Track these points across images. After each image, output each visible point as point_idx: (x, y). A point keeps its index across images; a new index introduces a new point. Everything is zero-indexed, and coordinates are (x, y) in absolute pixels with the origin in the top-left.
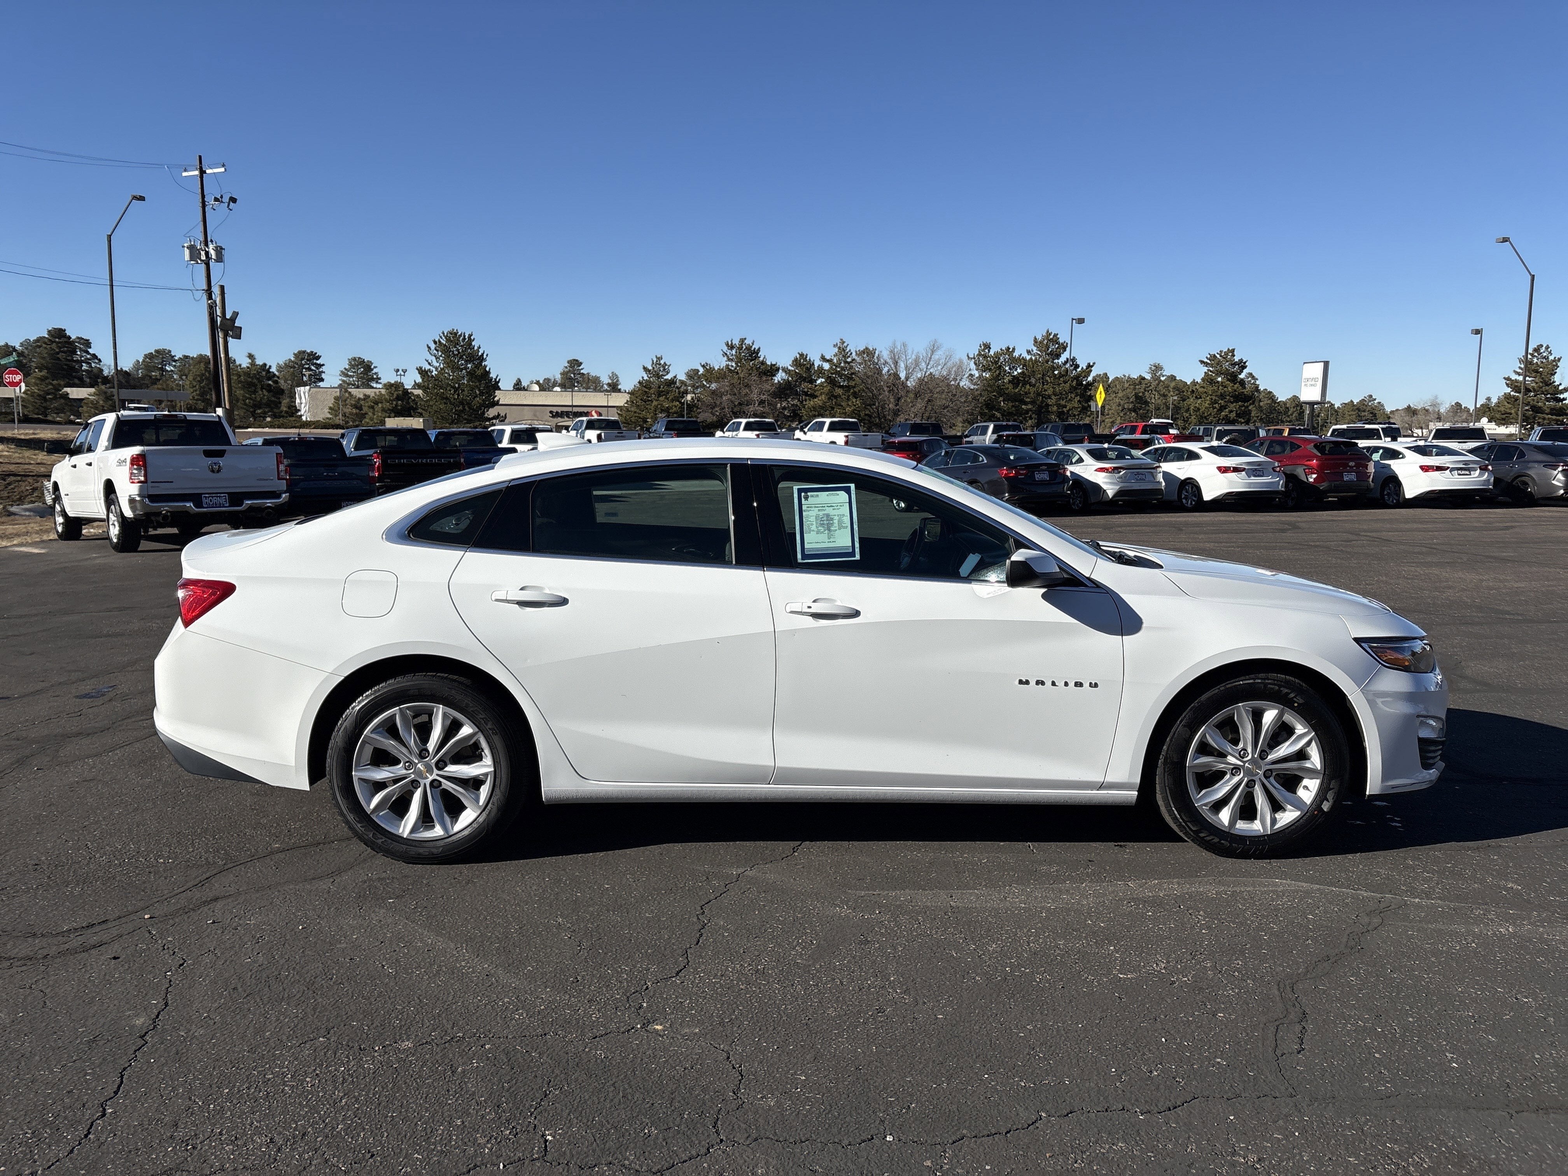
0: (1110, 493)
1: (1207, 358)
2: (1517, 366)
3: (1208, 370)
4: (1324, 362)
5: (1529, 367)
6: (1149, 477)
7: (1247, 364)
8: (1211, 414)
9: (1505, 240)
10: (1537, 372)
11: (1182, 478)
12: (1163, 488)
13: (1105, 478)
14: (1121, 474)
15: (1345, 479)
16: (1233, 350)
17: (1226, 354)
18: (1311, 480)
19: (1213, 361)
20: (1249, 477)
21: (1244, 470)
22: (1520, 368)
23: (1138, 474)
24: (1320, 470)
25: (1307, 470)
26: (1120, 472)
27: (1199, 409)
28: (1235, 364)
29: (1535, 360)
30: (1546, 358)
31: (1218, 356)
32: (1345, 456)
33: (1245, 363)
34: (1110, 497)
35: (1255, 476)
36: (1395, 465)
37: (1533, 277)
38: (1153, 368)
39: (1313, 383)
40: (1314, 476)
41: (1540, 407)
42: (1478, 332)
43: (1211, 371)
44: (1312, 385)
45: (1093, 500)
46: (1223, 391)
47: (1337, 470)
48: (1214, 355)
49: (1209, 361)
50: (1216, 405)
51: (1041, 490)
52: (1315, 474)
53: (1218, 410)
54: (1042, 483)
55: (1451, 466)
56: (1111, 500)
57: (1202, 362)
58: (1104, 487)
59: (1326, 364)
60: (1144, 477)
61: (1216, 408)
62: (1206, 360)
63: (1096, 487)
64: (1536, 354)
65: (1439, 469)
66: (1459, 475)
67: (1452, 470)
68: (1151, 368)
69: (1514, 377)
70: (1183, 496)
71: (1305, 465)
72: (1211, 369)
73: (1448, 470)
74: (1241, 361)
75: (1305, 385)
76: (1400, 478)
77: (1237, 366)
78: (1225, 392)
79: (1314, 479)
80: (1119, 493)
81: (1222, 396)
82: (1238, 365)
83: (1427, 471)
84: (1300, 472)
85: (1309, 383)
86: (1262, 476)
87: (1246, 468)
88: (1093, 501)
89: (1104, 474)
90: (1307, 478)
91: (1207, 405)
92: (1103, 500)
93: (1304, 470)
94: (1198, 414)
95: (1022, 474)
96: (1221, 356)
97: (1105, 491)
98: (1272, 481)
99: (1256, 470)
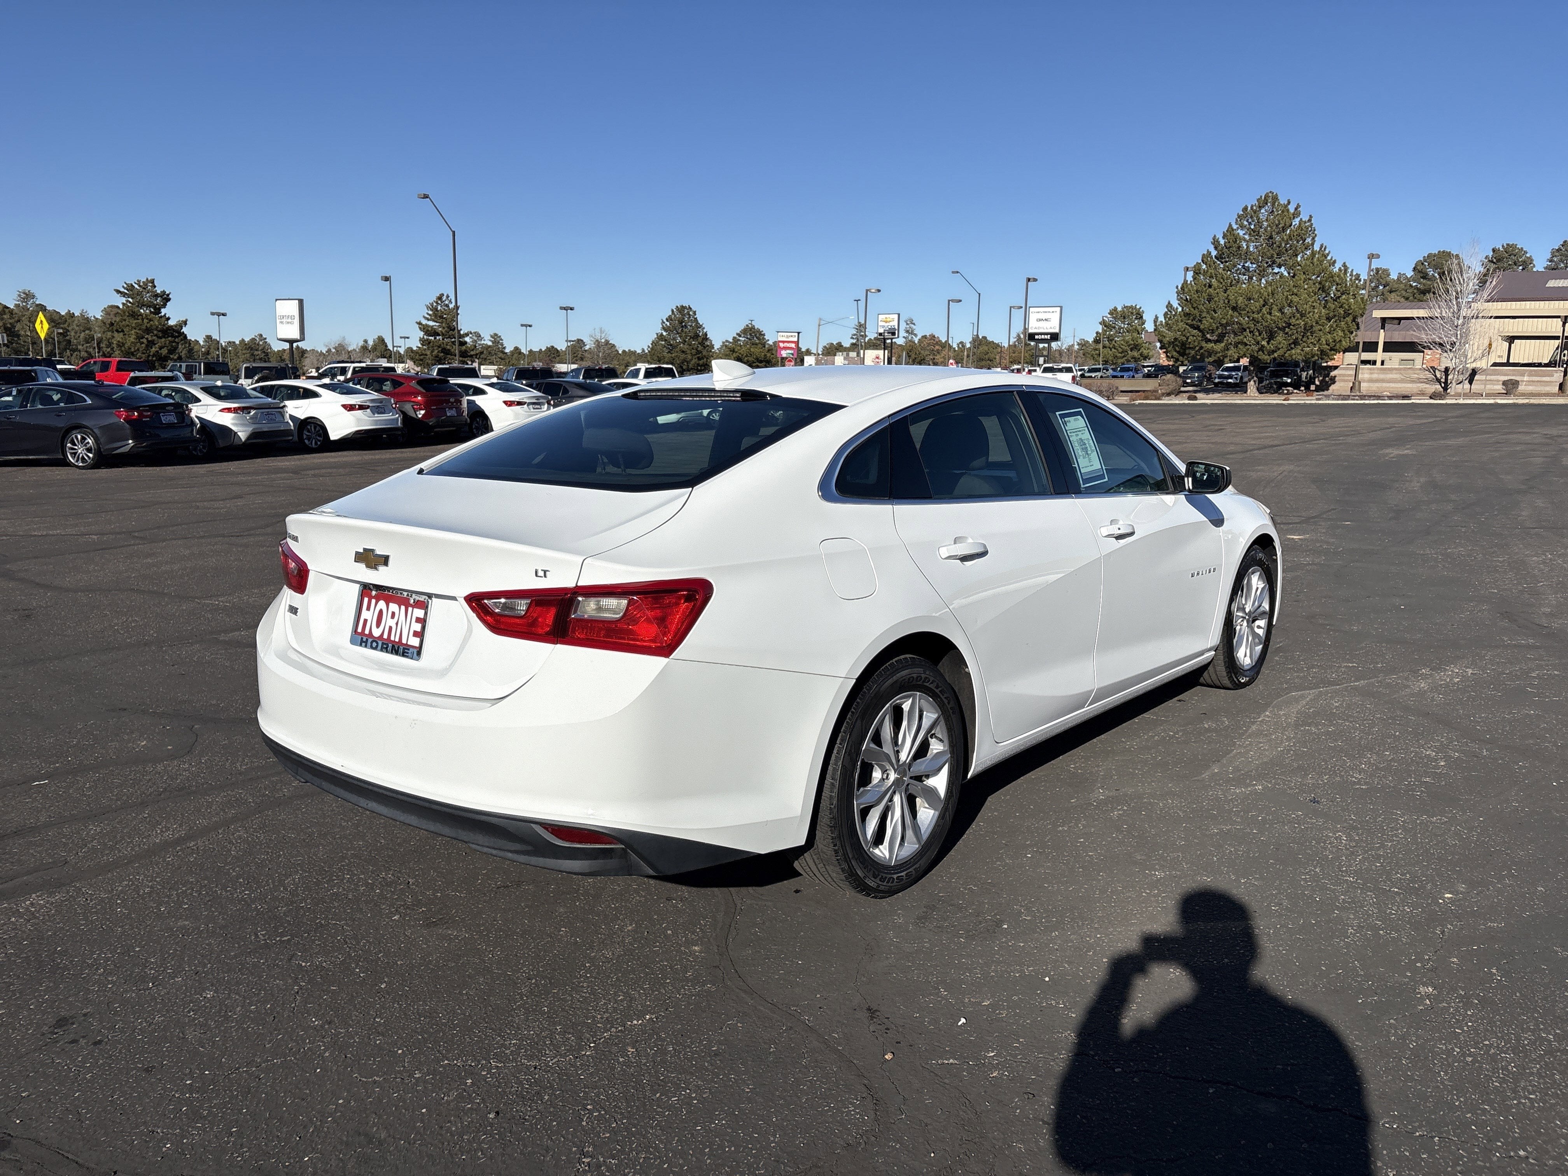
0: (243, 436)
1: (123, 287)
2: (425, 312)
3: (127, 301)
4: (299, 300)
5: (436, 315)
6: (279, 418)
7: (170, 296)
8: (138, 350)
9: (426, 197)
10: (442, 317)
11: (302, 418)
12: (292, 428)
13: (233, 419)
14: (252, 414)
15: (448, 414)
16: (152, 281)
17: (145, 284)
18: (420, 416)
19: (130, 291)
20: (374, 414)
21: (368, 407)
22: (428, 314)
23: (268, 414)
24: (426, 406)
25: (415, 407)
26: (250, 413)
27: (124, 344)
28: (157, 296)
29: (439, 308)
30: (447, 306)
31: (136, 286)
32: (445, 393)
33: (168, 295)
34: (243, 440)
35: (378, 413)
36: (479, 400)
37: (454, 233)
38: (23, 296)
39: (290, 320)
40: (423, 412)
41: (449, 350)
42: (387, 279)
43: (130, 303)
44: (288, 323)
45: (221, 443)
46: (148, 325)
47: (441, 406)
48: (132, 285)
49: (126, 291)
50: (144, 340)
51: (165, 435)
52: (423, 410)
53: (147, 346)
54: (170, 426)
55: (528, 401)
56: (244, 443)
57: (118, 292)
58: (234, 428)
59: (301, 302)
60: (274, 417)
61: (143, 343)
62: (122, 290)
63: (224, 430)
64: (439, 302)
65: (519, 403)
66: (534, 409)
67: (529, 404)
68: (19, 296)
69: (424, 322)
70: (305, 437)
71: (413, 402)
72: (130, 300)
73: (526, 406)
74: (164, 292)
75: (282, 323)
76: (487, 413)
77: (159, 299)
78: (151, 326)
79: (423, 415)
80: (253, 435)
81: (148, 330)
82: (161, 297)
83: (510, 405)
84: (408, 408)
85: (284, 320)
86: (384, 413)
87: (371, 405)
88: (222, 446)
89: (232, 415)
90: (416, 415)
91: (132, 340)
92: (234, 444)
93: (412, 406)
94: (123, 349)
95: (146, 417)
96: (140, 286)
97: (236, 433)
98: (390, 418)
99: (378, 408)
